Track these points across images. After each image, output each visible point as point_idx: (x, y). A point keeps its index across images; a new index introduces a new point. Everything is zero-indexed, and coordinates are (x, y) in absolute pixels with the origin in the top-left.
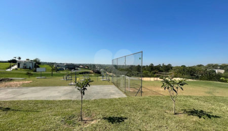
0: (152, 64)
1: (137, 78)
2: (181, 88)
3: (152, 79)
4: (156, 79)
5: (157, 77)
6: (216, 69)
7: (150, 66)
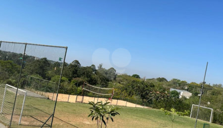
0: (77, 62)
1: (38, 94)
2: (112, 119)
3: (73, 99)
4: (80, 98)
5: (83, 94)
6: (183, 89)
7: (71, 66)
